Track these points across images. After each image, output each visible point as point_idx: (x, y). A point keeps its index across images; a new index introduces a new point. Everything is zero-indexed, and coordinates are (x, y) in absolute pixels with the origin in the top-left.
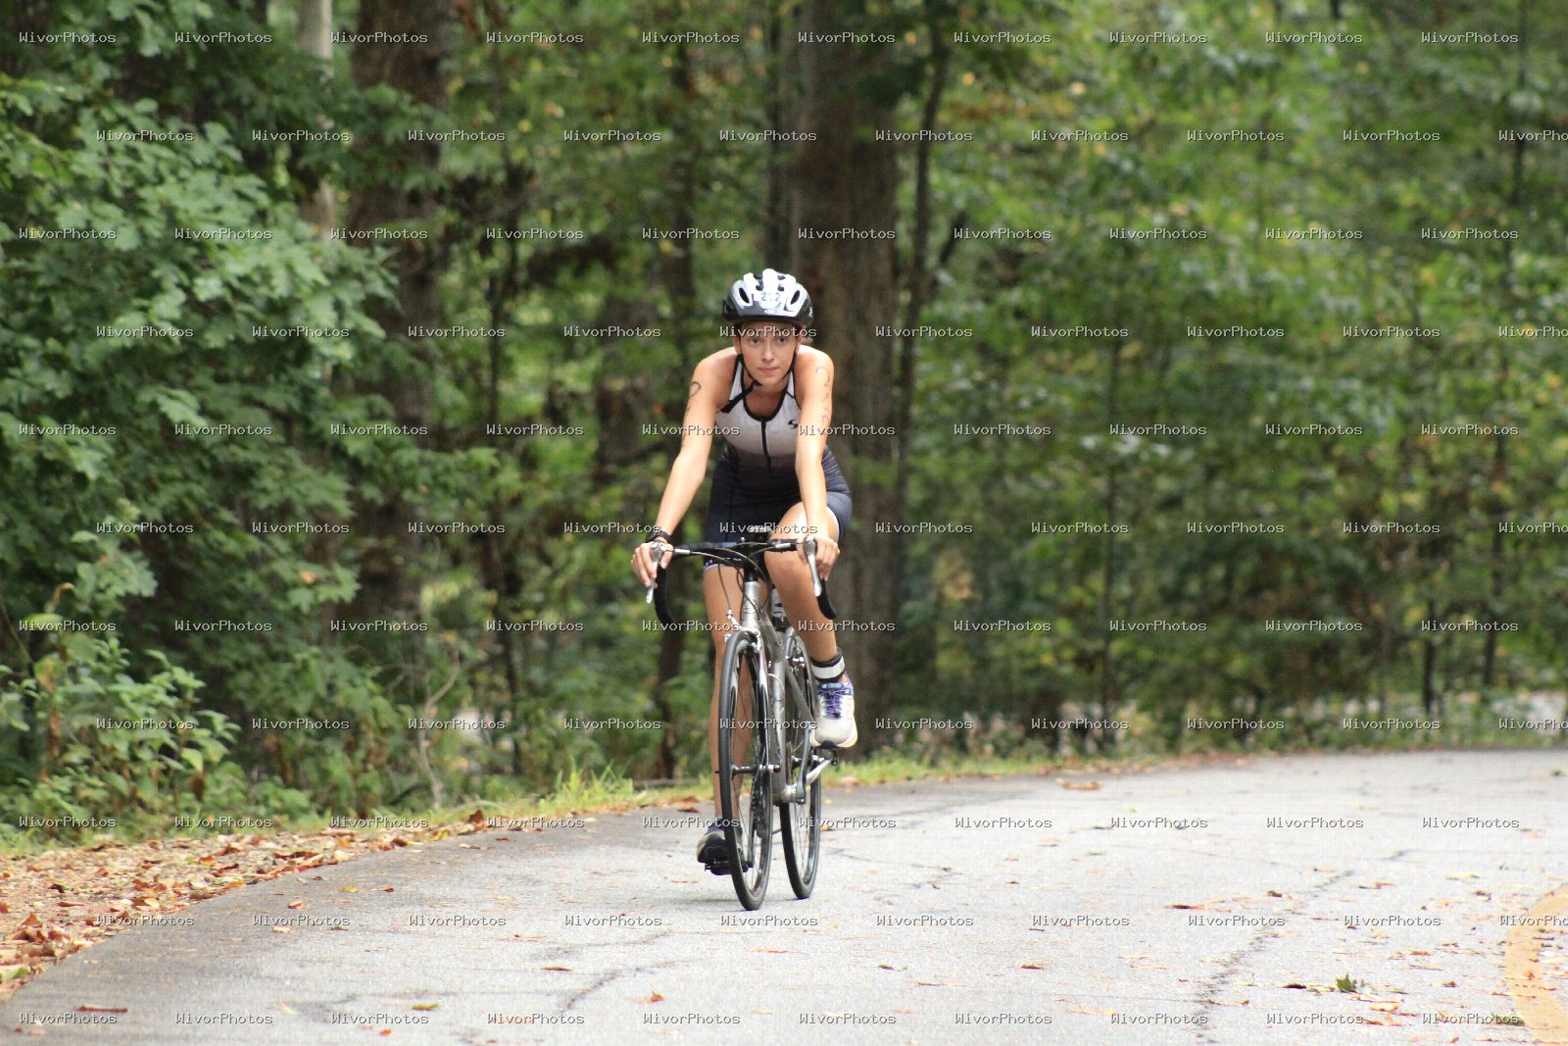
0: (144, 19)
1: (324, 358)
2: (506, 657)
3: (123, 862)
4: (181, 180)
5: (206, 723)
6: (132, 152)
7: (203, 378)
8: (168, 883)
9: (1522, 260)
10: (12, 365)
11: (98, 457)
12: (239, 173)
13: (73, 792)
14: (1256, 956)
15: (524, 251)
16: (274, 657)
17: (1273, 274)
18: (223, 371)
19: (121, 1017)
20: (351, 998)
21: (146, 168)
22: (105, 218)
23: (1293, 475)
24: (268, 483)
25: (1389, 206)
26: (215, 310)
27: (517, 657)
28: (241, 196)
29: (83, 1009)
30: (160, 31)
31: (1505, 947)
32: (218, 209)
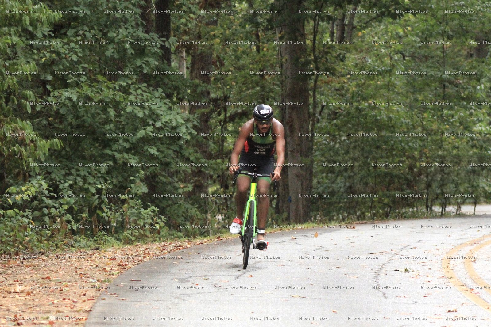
0: (144, 66)
1: (184, 139)
2: (226, 202)
3: (142, 249)
4: (152, 101)
5: (160, 218)
6: (142, 95)
7: (158, 144)
8: (151, 253)
9: (445, 112)
10: (117, 141)
11: (136, 161)
12: (165, 99)
13: (132, 233)
14: (388, 264)
15: (228, 115)
16: (175, 204)
17: (391, 115)
18: (162, 142)
19: (140, 282)
20: (190, 277)
21: (145, 98)
22: (136, 109)
23: (397, 160)
24: (173, 166)
25: (417, 100)
26: (160, 129)
27: (229, 203)
28: (165, 103)
29: (132, 280)
30: (147, 68)
31: (442, 261)
32: (161, 107)
